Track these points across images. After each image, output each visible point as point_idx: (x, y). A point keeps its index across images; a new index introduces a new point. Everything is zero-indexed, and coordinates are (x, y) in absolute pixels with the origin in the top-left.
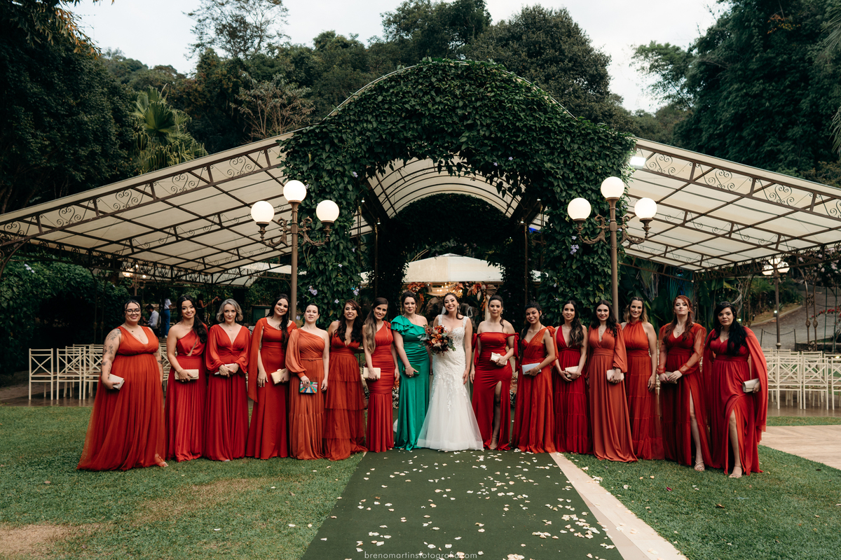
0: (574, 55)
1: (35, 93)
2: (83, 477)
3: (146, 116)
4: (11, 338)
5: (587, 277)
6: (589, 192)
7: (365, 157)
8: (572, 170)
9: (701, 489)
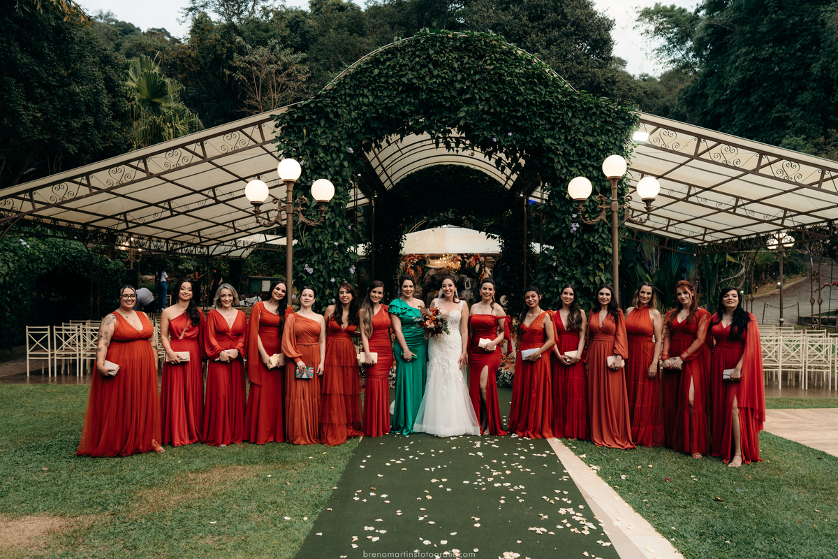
0: (577, 19)
1: (25, 64)
2: (80, 463)
3: (139, 86)
4: (8, 314)
5: (587, 256)
6: (591, 169)
7: (361, 132)
8: (573, 146)
9: (699, 479)
